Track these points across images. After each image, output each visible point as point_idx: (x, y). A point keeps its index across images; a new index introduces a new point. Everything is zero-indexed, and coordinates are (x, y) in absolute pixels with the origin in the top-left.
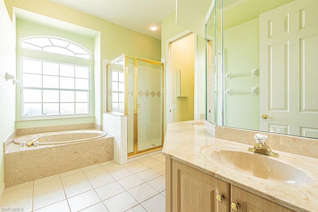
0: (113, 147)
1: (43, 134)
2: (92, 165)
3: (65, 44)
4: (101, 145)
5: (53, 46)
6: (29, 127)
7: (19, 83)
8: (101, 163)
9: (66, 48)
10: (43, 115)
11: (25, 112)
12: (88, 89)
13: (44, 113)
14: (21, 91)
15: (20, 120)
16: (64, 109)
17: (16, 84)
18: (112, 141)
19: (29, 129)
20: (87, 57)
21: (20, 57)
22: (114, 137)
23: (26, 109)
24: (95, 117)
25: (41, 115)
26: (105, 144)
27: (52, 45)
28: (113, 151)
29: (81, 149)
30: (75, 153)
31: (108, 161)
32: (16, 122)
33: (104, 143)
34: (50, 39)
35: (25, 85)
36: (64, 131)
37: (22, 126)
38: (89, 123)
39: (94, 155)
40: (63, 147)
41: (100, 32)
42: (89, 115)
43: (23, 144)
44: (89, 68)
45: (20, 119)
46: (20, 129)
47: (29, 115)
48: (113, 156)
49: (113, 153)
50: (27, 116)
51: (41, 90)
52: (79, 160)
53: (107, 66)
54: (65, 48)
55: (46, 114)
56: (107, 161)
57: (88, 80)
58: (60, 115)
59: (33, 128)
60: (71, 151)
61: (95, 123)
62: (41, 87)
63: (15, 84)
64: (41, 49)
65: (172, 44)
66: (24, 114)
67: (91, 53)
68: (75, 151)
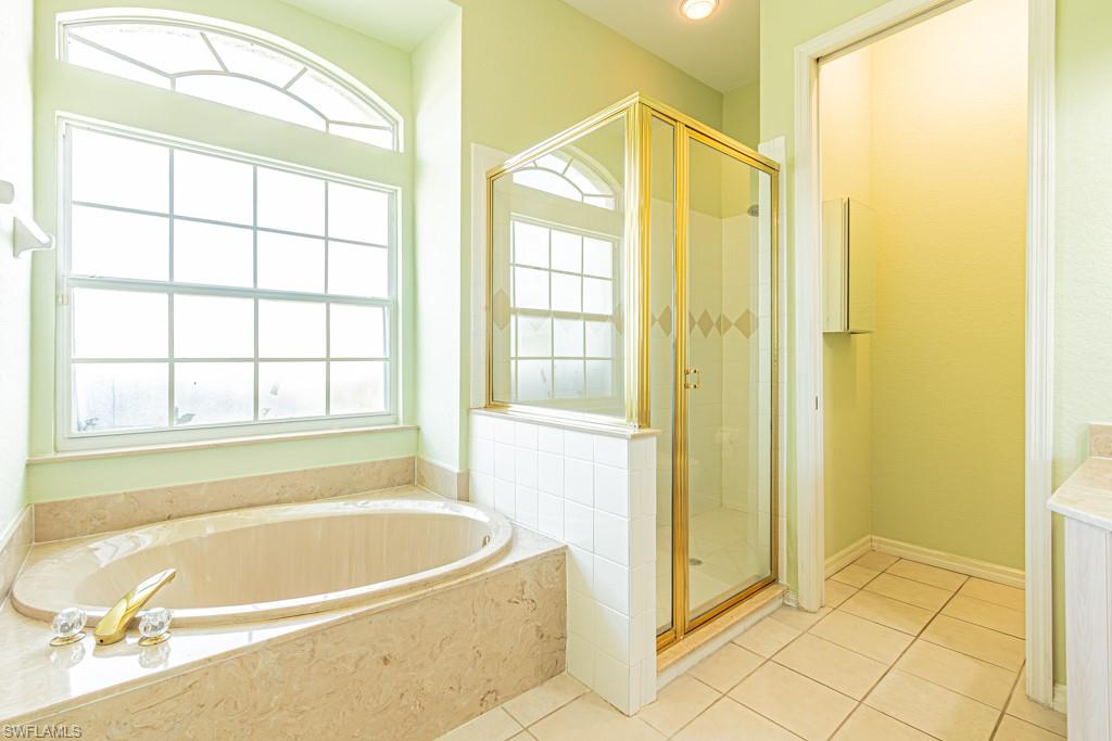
0: (561, 603)
1: (178, 523)
2: (468, 718)
3: (279, 70)
4: (510, 601)
5: (226, 72)
6: (103, 493)
7: (48, 245)
8: (508, 698)
9: (289, 90)
10: (176, 425)
11: (81, 409)
12: (383, 294)
13: (180, 415)
14: (61, 300)
15: (52, 455)
16: (274, 392)
17: (33, 253)
18: (557, 569)
19: (102, 501)
20: (383, 140)
21: (58, 113)
22: (566, 547)
23: (88, 391)
24: (418, 429)
25: (165, 424)
26: (529, 593)
27: (221, 69)
28: (562, 623)
29: (413, 637)
30: (386, 661)
31: (542, 682)
32: (29, 465)
33: (523, 584)
34: (209, 35)
35: (82, 265)
36: (278, 502)
37: (64, 488)
38: (390, 458)
39: (479, 661)
40: (319, 637)
41: (461, 9)
42: (391, 419)
43: (66, 628)
44: (392, 194)
45: (56, 451)
46: (55, 504)
47: (103, 427)
48: (564, 650)
49: (564, 637)
50: (90, 431)
51: (165, 297)
52: (404, 702)
53: (491, 180)
54: (284, 90)
55: (189, 417)
56: (534, 686)
57: (385, 251)
58: (256, 424)
59: (125, 494)
60: (362, 658)
61: (421, 456)
62: (165, 278)
63: (26, 255)
64: (165, 83)
65: (825, 67)
66: (74, 420)
67: (401, 120)
68: (385, 653)
